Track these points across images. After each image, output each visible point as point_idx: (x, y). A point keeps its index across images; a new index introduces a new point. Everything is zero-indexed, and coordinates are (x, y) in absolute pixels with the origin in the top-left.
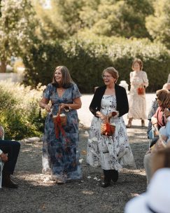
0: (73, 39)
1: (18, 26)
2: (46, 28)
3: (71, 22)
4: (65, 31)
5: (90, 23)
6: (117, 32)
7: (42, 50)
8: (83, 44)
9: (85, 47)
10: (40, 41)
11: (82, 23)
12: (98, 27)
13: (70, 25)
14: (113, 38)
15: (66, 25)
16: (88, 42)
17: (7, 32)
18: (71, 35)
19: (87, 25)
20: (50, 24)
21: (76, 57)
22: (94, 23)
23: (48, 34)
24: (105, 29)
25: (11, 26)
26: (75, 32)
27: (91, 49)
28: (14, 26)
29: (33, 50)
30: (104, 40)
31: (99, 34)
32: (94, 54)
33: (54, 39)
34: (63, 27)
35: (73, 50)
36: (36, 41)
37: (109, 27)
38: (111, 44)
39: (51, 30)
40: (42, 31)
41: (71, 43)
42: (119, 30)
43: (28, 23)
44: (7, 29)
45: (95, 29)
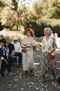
0: (39, 20)
1: (22, 16)
2: (31, 16)
3: (39, 14)
4: (37, 17)
5: (45, 14)
6: (54, 17)
7: (30, 23)
8: (43, 21)
9: (44, 22)
10: (29, 21)
11: (43, 14)
12: (48, 15)
13: (39, 15)
14: (53, 19)
15: (37, 15)
16: (45, 21)
17: (18, 18)
18: (39, 18)
19: (44, 15)
20: (32, 15)
21: (40, 26)
22: (46, 14)
23: (32, 18)
24: (50, 16)
25: (20, 15)
26: (40, 17)
27: (46, 23)
28: (21, 16)
29: (27, 24)
30: (50, 20)
31: (48, 18)
32: (46, 25)
33: (34, 20)
34: (37, 16)
35: (40, 23)
36: (28, 20)
37: (51, 15)
38: (52, 21)
39: (32, 17)
40: (30, 17)
41: (39, 21)
42: (55, 16)
43: (25, 14)
44: (18, 17)
45: (47, 16)
